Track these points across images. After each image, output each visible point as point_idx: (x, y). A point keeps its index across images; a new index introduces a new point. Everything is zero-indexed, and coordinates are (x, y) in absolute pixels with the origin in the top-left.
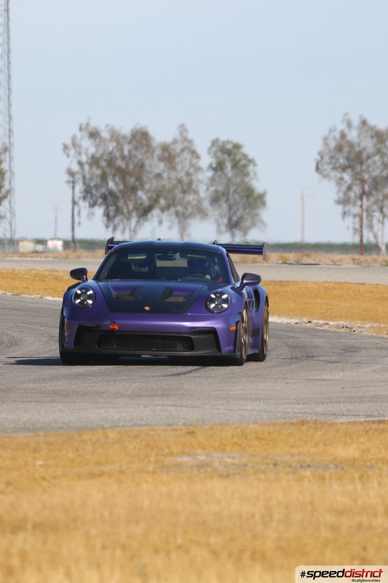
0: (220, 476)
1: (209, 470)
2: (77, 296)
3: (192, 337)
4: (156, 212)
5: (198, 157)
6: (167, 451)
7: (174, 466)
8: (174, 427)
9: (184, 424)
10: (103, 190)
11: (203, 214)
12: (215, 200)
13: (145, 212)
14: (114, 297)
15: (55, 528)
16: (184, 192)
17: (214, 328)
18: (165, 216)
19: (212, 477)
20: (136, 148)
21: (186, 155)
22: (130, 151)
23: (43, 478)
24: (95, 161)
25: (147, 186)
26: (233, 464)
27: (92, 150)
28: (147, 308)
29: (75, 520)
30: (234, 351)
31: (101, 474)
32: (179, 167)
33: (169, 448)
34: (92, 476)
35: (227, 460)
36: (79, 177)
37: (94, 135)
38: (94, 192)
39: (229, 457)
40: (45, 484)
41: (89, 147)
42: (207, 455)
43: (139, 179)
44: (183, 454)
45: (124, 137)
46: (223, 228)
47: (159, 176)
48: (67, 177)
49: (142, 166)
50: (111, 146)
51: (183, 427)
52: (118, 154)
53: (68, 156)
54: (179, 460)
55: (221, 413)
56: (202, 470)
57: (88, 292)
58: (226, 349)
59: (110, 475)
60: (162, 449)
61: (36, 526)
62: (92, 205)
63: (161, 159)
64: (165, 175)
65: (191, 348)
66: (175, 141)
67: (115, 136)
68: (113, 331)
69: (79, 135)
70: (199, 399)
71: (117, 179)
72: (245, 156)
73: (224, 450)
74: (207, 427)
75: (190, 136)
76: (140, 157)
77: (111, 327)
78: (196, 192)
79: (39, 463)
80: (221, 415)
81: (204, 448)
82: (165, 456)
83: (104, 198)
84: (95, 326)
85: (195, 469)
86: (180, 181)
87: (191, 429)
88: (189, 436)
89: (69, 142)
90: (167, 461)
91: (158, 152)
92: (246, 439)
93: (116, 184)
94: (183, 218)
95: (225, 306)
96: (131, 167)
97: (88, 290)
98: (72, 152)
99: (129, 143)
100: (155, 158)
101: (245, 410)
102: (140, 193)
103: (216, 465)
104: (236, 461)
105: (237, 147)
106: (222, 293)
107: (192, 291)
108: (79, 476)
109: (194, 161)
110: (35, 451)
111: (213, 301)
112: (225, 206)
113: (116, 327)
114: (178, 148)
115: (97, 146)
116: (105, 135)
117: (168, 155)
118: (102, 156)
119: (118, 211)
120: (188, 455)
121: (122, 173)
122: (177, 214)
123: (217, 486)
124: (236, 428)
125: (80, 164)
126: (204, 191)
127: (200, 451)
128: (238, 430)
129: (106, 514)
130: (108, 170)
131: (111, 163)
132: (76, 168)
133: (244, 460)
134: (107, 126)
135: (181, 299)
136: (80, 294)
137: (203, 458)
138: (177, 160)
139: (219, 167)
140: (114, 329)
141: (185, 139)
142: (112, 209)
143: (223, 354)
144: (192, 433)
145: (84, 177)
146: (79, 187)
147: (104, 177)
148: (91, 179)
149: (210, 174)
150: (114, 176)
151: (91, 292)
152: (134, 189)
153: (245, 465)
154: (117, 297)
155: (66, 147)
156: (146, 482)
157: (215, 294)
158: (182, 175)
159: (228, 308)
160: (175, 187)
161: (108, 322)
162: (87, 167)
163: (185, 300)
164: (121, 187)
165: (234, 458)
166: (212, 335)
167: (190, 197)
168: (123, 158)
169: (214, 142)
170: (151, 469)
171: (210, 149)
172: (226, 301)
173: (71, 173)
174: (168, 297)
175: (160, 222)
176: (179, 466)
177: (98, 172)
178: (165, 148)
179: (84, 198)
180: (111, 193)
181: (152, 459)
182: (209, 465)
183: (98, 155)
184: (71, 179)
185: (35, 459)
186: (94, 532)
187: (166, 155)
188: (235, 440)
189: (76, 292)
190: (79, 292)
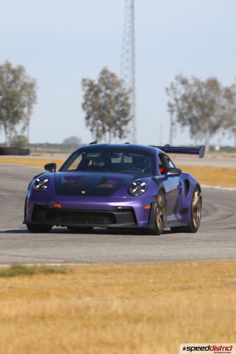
2: (37, 183)
3: (115, 213)
4: (221, 129)
6: (228, 274)
7: (232, 283)
8: (232, 260)
10: (190, 116)
13: (214, 129)
14: (62, 183)
15: (160, 320)
17: (132, 207)
18: (226, 131)
20: (210, 90)
22: (206, 92)
23: (153, 290)
24: (185, 98)
25: (216, 114)
27: (183, 91)
28: (83, 192)
29: (173, 316)
30: (148, 224)
31: (188, 288)
34: (182, 289)
36: (175, 108)
37: (184, 82)
38: (185, 117)
40: (154, 294)
41: (182, 90)
43: (212, 109)
45: (203, 83)
47: (223, 107)
48: (168, 108)
49: (213, 101)
50: (195, 89)
52: (199, 94)
53: (168, 94)
57: (44, 180)
58: (141, 223)
59: (193, 289)
60: (225, 273)
61: (149, 319)
62: (184, 125)
63: (225, 97)
64: (227, 107)
65: (115, 222)
66: (233, 86)
67: (198, 84)
68: (57, 208)
69: (175, 82)
71: (198, 109)
76: (212, 96)
77: (55, 206)
79: (151, 281)
82: (227, 277)
83: (191, 120)
84: (45, 205)
89: (169, 86)
90: (228, 280)
91: (223, 93)
93: (198, 112)
95: (143, 191)
96: (207, 101)
97: (45, 179)
98: (171, 92)
99: (206, 87)
100: (222, 96)
102: (212, 118)
106: (141, 182)
107: (120, 180)
108: (175, 289)
110: (148, 273)
111: (134, 187)
113: (59, 206)
115: (186, 89)
116: (191, 82)
118: (190, 95)
119: (199, 128)
121: (201, 106)
122: (234, 130)
125: (176, 100)
129: (191, 312)
130: (193, 104)
131: (194, 99)
132: (173, 102)
134: (192, 76)
135: (111, 186)
136: (39, 181)
138: (234, 98)
140: (58, 207)
142: (195, 127)
143: (138, 226)
145: (179, 109)
146: (175, 114)
147: (190, 108)
148: (183, 109)
150: (197, 107)
151: (47, 180)
152: (208, 115)
154: (64, 184)
155: (167, 89)
156: (215, 293)
157: (136, 182)
159: (145, 192)
160: (233, 114)
161: (53, 202)
162: (180, 103)
163: (113, 186)
164: (200, 113)
166: (130, 213)
168: (202, 96)
170: (218, 285)
172: (143, 187)
173: (170, 105)
174: (101, 184)
175: (224, 134)
177: (187, 105)
178: (227, 90)
179: (179, 121)
180: (195, 118)
181: (219, 279)
183: (187, 94)
184: (170, 109)
185: (148, 278)
186: (184, 323)
187: (228, 94)
189: (37, 181)
190: (38, 180)
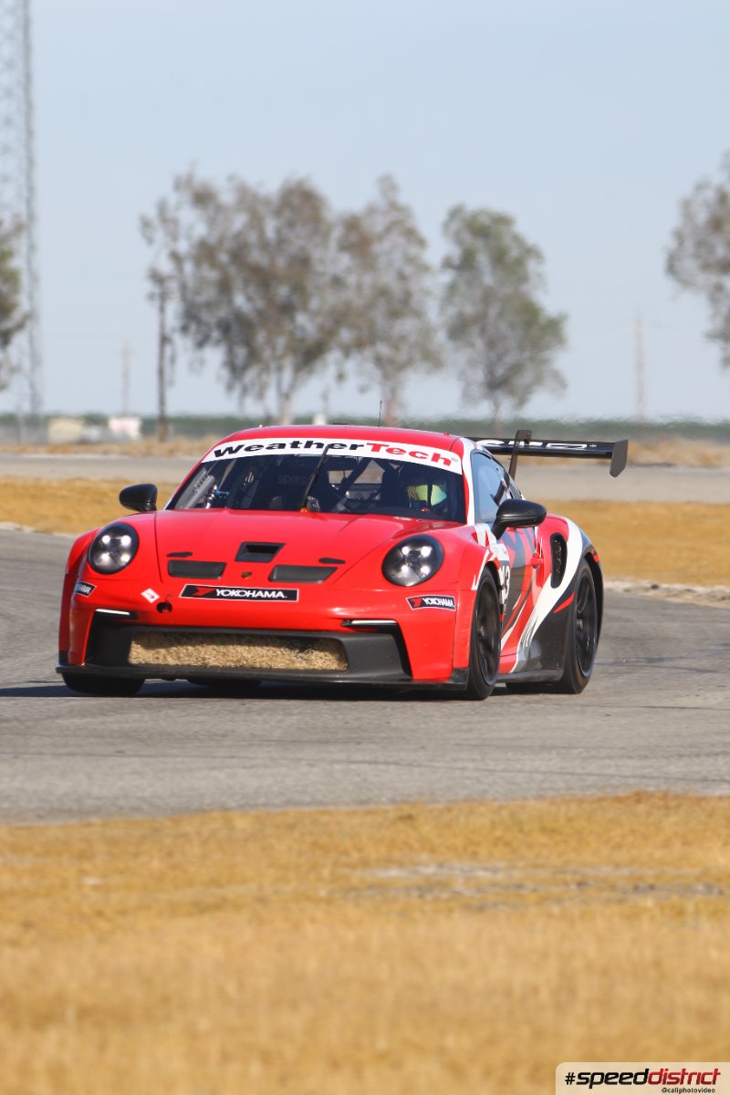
0: (468, 907)
1: (445, 896)
4: (333, 356)
5: (422, 243)
6: (355, 856)
7: (371, 887)
8: (372, 807)
9: (393, 801)
10: (223, 312)
11: (433, 360)
12: (458, 331)
13: (309, 355)
15: (123, 1018)
16: (394, 314)
18: (351, 366)
19: (450, 911)
20: (291, 224)
21: (396, 239)
22: (278, 232)
23: (100, 914)
24: (205, 252)
25: (314, 303)
26: (494, 884)
27: (201, 230)
29: (166, 1000)
31: (219, 906)
32: (382, 262)
33: (360, 850)
34: (200, 908)
35: (481, 874)
36: (173, 286)
37: (203, 198)
38: (206, 316)
39: (485, 869)
40: (103, 925)
41: (194, 225)
42: (441, 865)
43: (299, 288)
44: (388, 862)
45: (267, 202)
46: (477, 390)
47: (337, 282)
48: (148, 287)
49: (303, 261)
50: (239, 222)
51: (390, 807)
52: (253, 237)
53: (150, 241)
54: (382, 874)
55: (467, 778)
56: (429, 897)
59: (238, 907)
60: (346, 853)
61: (84, 1013)
62: (200, 344)
63: (344, 247)
64: (352, 280)
66: (371, 211)
67: (249, 201)
69: (173, 199)
70: (423, 748)
71: (252, 290)
72: (518, 239)
73: (475, 854)
74: (440, 806)
75: (403, 199)
76: (299, 242)
78: (418, 314)
79: (90, 881)
80: (468, 782)
81: (432, 851)
82: (352, 866)
83: (225, 328)
85: (415, 894)
86: (383, 292)
87: (407, 810)
88: (401, 826)
89: (152, 213)
90: (357, 877)
91: (337, 233)
92: (521, 830)
93: (249, 299)
94: (390, 369)
96: (281, 262)
98: (160, 235)
99: (278, 213)
100: (333, 244)
101: (520, 771)
102: (301, 319)
103: (459, 885)
104: (500, 877)
105: (503, 221)
108: (174, 910)
109: (413, 250)
110: (83, 856)
112: (480, 343)
114: (378, 224)
115: (212, 222)
116: (227, 197)
117: (358, 239)
118: (221, 241)
119: (253, 356)
120: (401, 864)
121: (262, 278)
122: (379, 361)
123: (460, 929)
124: (501, 808)
125: (176, 257)
126: (435, 314)
127: (424, 857)
128: (505, 813)
129: (231, 988)
130: (233, 271)
131: (238, 255)
132: (166, 267)
133: (517, 875)
134: (231, 178)
137: (431, 870)
138: (377, 248)
139: (466, 263)
141: (394, 206)
142: (241, 352)
144: (410, 817)
145: (183, 287)
146: (174, 307)
147: (225, 287)
148: (198, 292)
149: (446, 277)
150: (246, 282)
152: (287, 309)
153: (520, 886)
155: (146, 224)
156: (313, 920)
158: (388, 279)
160: (371, 305)
162: (189, 267)
164: (260, 304)
165: (495, 871)
167: (407, 325)
168: (264, 245)
169: (455, 213)
170: (323, 893)
171: (446, 225)
173: (157, 278)
175: (341, 377)
176: (381, 887)
177: (212, 275)
178: (352, 224)
179: (185, 330)
180: (239, 317)
181: (326, 872)
182: (444, 885)
183: (212, 240)
184: (157, 290)
185: (83, 873)
186: (204, 1024)
187: (354, 237)
188: (498, 833)
